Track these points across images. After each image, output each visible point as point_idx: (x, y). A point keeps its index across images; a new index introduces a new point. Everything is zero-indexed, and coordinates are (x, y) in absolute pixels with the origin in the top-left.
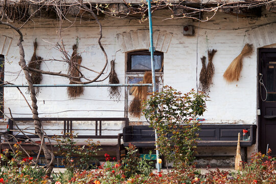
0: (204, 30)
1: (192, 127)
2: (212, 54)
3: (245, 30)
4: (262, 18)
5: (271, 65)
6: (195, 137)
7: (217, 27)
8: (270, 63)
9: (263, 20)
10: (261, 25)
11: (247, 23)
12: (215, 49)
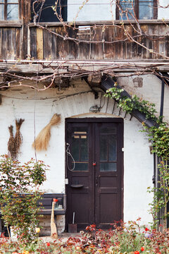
0: (11, 99)
1: (34, 196)
2: (19, 123)
3: (53, 99)
4: (70, 89)
5: (76, 135)
6: (38, 206)
7: (24, 96)
8: (75, 133)
9: (71, 90)
10: (69, 96)
11: (55, 93)
12: (23, 119)
